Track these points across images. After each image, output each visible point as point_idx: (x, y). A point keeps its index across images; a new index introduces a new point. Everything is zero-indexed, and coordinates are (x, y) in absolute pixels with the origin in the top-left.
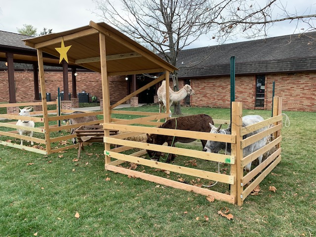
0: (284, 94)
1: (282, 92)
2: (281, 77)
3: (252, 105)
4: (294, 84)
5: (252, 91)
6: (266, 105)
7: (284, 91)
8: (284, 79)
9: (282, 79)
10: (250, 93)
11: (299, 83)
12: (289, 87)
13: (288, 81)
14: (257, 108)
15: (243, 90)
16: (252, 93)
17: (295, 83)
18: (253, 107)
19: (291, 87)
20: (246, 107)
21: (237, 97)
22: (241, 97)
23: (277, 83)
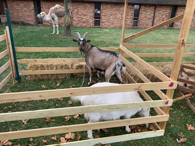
0: (112, 17)
1: (111, 16)
2: (110, 6)
3: (92, 25)
6: (102, 24)
8: (112, 7)
9: (111, 7)
10: (91, 16)
11: (120, 10)
12: (115, 13)
13: (114, 9)
14: (96, 26)
16: (93, 16)
17: (118, 10)
18: (94, 26)
19: (116, 13)
20: (88, 26)
21: (82, 18)
22: (85, 18)
23: (108, 10)
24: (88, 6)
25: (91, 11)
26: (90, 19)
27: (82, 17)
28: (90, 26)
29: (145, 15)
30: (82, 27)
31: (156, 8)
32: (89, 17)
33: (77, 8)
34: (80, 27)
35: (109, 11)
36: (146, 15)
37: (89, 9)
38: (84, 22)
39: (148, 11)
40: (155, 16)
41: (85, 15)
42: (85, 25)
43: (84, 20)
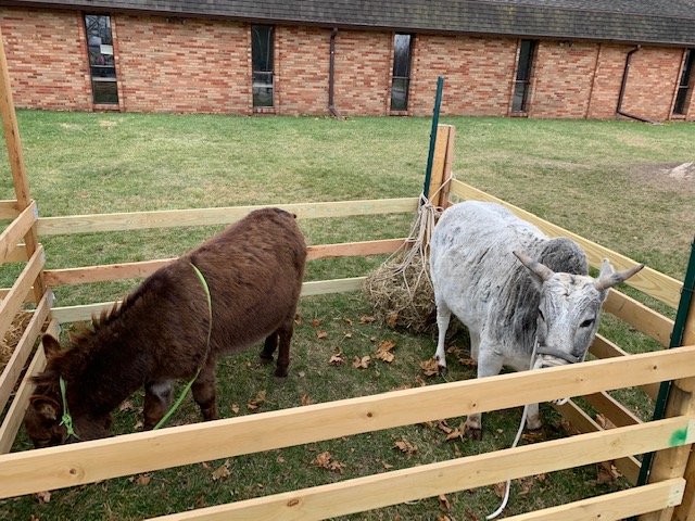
0: (163, 70)
1: (158, 66)
2: (151, 25)
3: (85, 99)
4: (183, 45)
5: (79, 58)
6: (124, 98)
7: (162, 63)
8: (158, 30)
9: (154, 29)
10: (73, 65)
11: (195, 44)
12: (173, 54)
13: (169, 38)
14: (99, 106)
15: (51, 55)
16: (81, 63)
17: (187, 43)
18: (91, 105)
19: (178, 54)
20: (68, 104)
21: (36, 74)
22: (47, 75)
23: (142, 41)
24: (56, 23)
25: (69, 45)
26: (69, 77)
27: (33, 67)
28: (73, 104)
29: (297, 63)
30: (41, 109)
31: (333, 37)
32: (66, 67)
33: (7, 31)
34: (29, 107)
35: (146, 46)
36: (300, 63)
37: (59, 37)
38: (45, 90)
39: (305, 48)
40: (336, 68)
41: (46, 61)
42: (50, 98)
43: (47, 81)
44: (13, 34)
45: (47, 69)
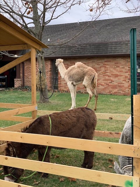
3: (128, 90)
5: (128, 75)
10: (126, 77)
15: (119, 73)
18: (130, 93)
20: (122, 92)
21: (112, 81)
22: (116, 81)
24: (122, 61)
25: (126, 69)
26: (124, 82)
27: (112, 78)
28: (124, 93)
30: (112, 94)
32: (123, 78)
33: (105, 66)
34: (108, 93)
37: (122, 67)
38: (114, 87)
41: (116, 76)
42: (116, 90)
43: (115, 83)
44: (107, 67)
45: (116, 79)
